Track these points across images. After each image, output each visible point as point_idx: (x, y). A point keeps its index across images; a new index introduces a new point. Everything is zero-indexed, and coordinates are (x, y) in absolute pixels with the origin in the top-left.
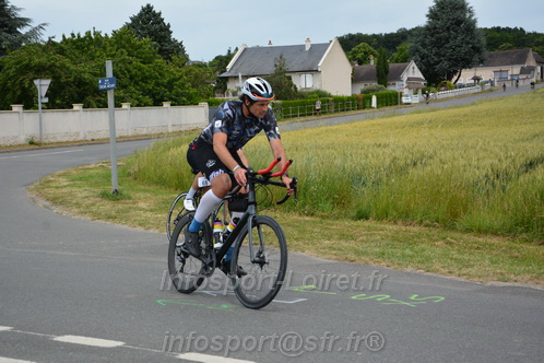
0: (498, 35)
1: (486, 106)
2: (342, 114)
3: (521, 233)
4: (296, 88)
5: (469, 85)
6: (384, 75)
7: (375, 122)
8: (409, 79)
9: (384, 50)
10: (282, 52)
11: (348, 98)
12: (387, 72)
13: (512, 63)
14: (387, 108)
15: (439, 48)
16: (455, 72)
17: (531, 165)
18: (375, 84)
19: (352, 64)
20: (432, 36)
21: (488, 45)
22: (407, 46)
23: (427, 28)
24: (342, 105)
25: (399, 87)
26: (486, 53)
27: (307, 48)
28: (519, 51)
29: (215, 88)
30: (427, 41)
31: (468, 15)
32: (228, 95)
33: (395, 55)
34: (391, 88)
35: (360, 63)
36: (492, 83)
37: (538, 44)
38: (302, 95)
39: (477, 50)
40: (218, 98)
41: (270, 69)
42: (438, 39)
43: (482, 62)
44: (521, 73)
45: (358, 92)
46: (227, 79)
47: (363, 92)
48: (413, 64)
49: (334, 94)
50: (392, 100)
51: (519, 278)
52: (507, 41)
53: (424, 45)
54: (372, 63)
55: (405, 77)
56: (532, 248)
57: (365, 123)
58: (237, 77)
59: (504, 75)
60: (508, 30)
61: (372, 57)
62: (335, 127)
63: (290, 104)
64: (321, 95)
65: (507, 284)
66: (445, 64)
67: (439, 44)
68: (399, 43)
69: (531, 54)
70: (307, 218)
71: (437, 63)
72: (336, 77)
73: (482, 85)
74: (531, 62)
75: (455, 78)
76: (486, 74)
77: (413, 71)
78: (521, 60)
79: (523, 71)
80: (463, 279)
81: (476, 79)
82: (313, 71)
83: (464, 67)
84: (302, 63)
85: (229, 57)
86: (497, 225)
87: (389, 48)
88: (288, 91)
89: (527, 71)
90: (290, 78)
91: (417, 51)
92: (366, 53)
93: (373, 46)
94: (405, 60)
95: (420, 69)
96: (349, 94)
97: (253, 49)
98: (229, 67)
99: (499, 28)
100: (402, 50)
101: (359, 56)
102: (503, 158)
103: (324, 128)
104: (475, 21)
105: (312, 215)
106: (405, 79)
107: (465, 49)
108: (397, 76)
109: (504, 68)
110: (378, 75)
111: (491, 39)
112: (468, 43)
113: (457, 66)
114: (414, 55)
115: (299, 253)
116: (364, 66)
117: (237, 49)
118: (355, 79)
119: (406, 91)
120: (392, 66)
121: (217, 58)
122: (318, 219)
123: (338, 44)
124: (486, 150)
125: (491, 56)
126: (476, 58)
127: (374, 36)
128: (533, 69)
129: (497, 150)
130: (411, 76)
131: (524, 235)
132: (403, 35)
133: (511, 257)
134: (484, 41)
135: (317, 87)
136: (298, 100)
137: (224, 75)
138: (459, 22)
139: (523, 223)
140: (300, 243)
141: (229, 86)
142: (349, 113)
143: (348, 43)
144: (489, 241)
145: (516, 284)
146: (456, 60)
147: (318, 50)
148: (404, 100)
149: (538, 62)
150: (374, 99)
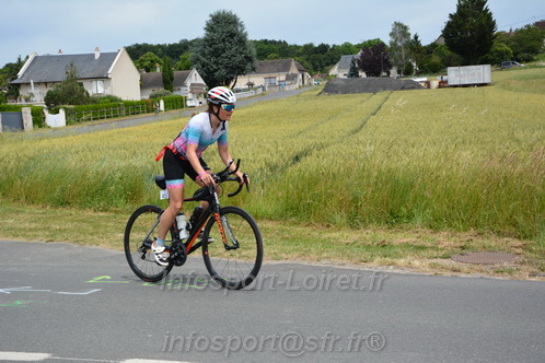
0: (266, 47)
1: (259, 108)
2: (133, 117)
3: (291, 216)
4: (88, 94)
5: (245, 90)
6: (169, 82)
7: (163, 123)
8: (192, 85)
9: (168, 59)
10: (73, 60)
11: (138, 102)
12: (172, 79)
13: (279, 71)
14: (173, 111)
15: (217, 57)
16: (232, 79)
17: (297, 159)
18: (162, 90)
19: (140, 72)
20: (210, 46)
21: (258, 55)
22: (189, 55)
23: (206, 40)
24: (133, 109)
25: (184, 92)
26: (257, 62)
27: (97, 57)
28: (285, 60)
29: (7, 95)
30: (206, 51)
31: (240, 29)
32: (20, 100)
33: (179, 63)
34: (176, 93)
35: (148, 70)
36: (263, 87)
37: (298, 55)
38: (94, 101)
39: (249, 59)
40: (11, 103)
41: (61, 76)
42: (215, 49)
43: (254, 69)
44: (286, 79)
45: (147, 97)
46: (18, 86)
47: (151, 97)
48: (195, 72)
49: (124, 99)
50: (177, 104)
51: (289, 256)
52: (274, 52)
53: (204, 55)
54: (158, 70)
55: (188, 83)
56: (299, 229)
57: (154, 124)
58: (29, 83)
59: (273, 81)
60: (274, 42)
61: (158, 65)
62: (126, 129)
63: (83, 109)
64: (112, 99)
65: (279, 262)
66: (223, 72)
67: (217, 53)
68: (181, 53)
69: (293, 63)
70: (101, 214)
71: (216, 71)
72: (126, 83)
73: (256, 89)
74: (294, 70)
75: (232, 84)
76: (258, 80)
77: (195, 78)
78: (286, 68)
79: (288, 78)
80: (242, 261)
81: (250, 84)
82: (104, 78)
83: (239, 74)
84: (93, 71)
85: (20, 64)
86: (270, 211)
87: (173, 57)
88: (81, 97)
89: (291, 78)
90: (81, 85)
91: (198, 59)
92: (152, 61)
93: (159, 55)
94: (188, 68)
95: (202, 76)
96: (139, 99)
97: (43, 57)
98: (20, 74)
99: (266, 40)
100: (185, 59)
101: (146, 64)
102: (274, 153)
103: (115, 131)
104: (246, 34)
105: (106, 211)
106: (189, 84)
107: (239, 58)
108: (182, 83)
109: (272, 75)
110: (164, 81)
111: (261, 50)
112: (241, 53)
113: (233, 73)
114: (195, 63)
115: (94, 246)
116: (151, 73)
117: (28, 57)
118: (144, 86)
119: (190, 96)
120: (176, 73)
121: (7, 65)
122: (112, 214)
123: (126, 53)
124: (260, 146)
125: (261, 65)
126: (249, 66)
127: (159, 45)
128: (296, 76)
129: (268, 145)
130: (194, 82)
131: (293, 219)
132: (184, 46)
133: (283, 239)
134: (254, 51)
135: (108, 92)
136: (91, 105)
137: (15, 82)
138: (232, 35)
139: (292, 209)
140: (95, 237)
141: (21, 92)
142: (139, 116)
143: (136, 52)
144: (264, 225)
145: (287, 262)
146: (232, 68)
147: (108, 58)
148: (189, 104)
149: (300, 70)
150: (162, 103)
